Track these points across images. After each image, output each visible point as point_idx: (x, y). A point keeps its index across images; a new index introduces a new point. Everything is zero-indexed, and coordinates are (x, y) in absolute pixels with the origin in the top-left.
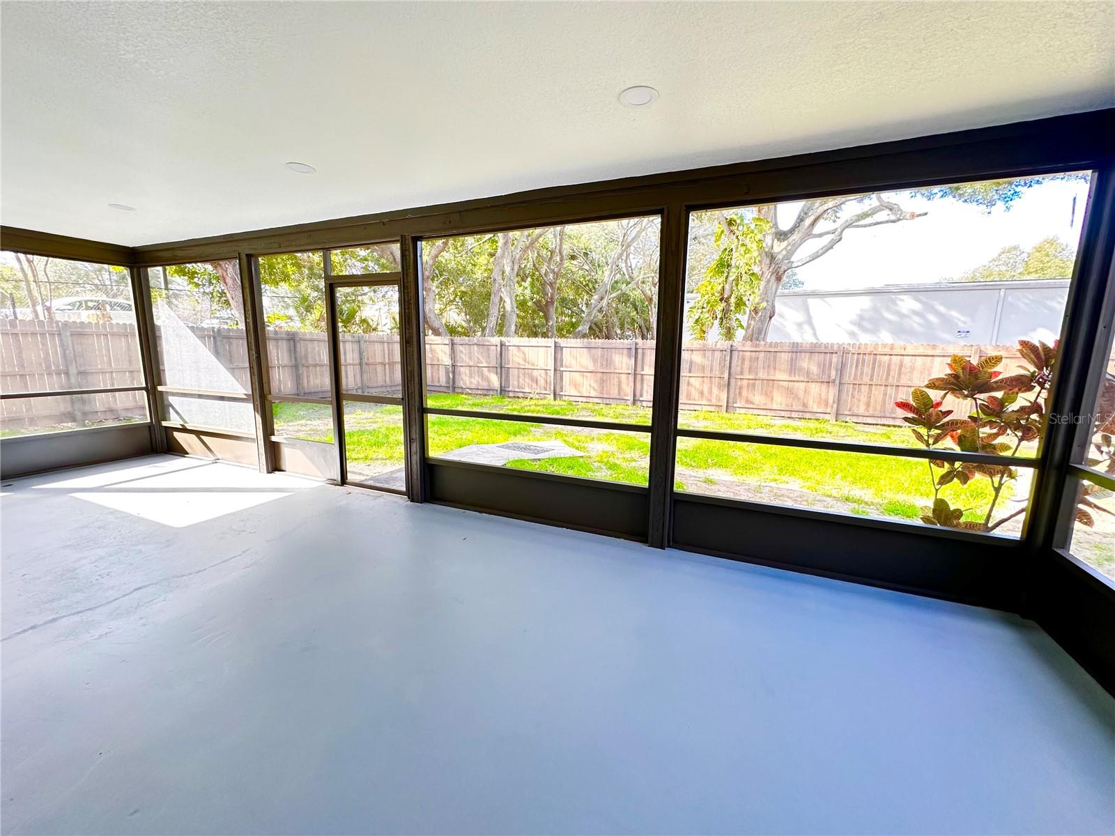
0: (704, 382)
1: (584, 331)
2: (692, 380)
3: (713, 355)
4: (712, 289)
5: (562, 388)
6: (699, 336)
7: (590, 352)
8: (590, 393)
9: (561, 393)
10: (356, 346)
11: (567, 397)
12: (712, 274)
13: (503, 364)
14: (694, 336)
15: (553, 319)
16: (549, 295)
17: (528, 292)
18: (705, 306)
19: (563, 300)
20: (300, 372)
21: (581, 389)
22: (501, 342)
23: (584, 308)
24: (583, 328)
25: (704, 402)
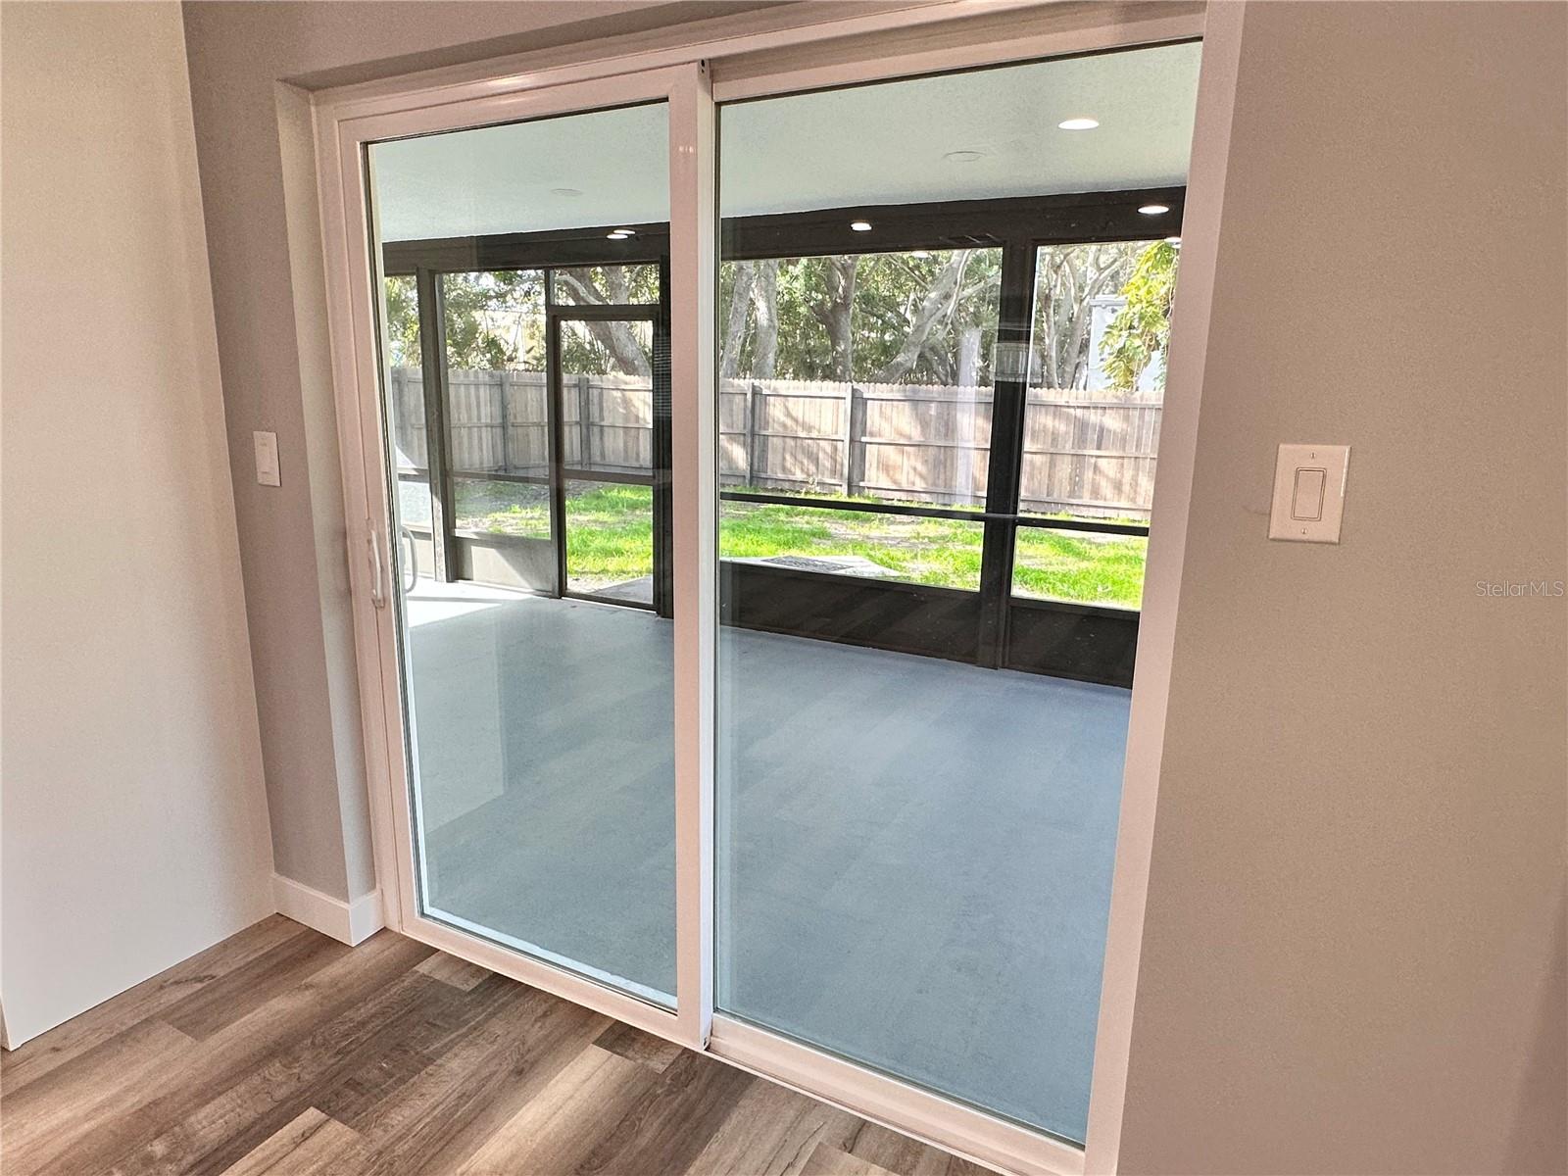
0: (1122, 465)
1: (909, 365)
2: (1102, 463)
3: (1142, 417)
4: (1149, 292)
5: (863, 474)
6: (1122, 381)
7: (916, 409)
8: (914, 484)
9: (862, 484)
10: (496, 391)
11: (872, 492)
12: (1150, 264)
13: (756, 428)
14: (1112, 380)
15: (845, 340)
16: (840, 290)
17: (799, 285)
18: (1135, 324)
19: (868, 299)
20: (409, 438)
21: (898, 476)
22: (754, 387)
23: (908, 316)
24: (907, 358)
25: (1124, 504)
